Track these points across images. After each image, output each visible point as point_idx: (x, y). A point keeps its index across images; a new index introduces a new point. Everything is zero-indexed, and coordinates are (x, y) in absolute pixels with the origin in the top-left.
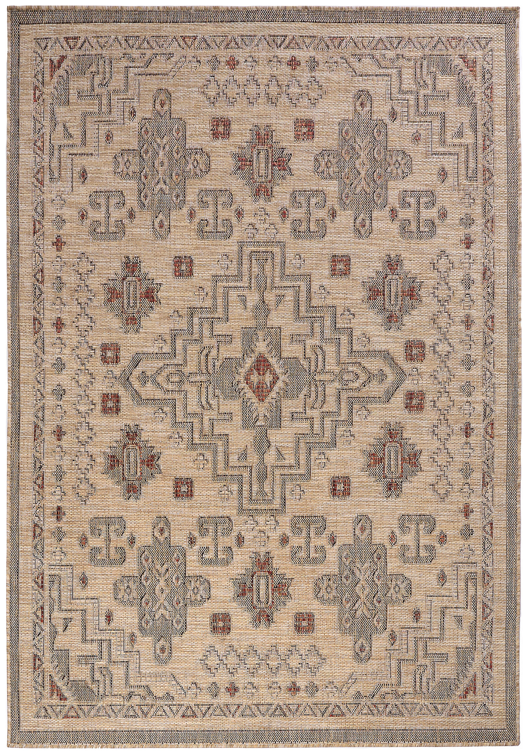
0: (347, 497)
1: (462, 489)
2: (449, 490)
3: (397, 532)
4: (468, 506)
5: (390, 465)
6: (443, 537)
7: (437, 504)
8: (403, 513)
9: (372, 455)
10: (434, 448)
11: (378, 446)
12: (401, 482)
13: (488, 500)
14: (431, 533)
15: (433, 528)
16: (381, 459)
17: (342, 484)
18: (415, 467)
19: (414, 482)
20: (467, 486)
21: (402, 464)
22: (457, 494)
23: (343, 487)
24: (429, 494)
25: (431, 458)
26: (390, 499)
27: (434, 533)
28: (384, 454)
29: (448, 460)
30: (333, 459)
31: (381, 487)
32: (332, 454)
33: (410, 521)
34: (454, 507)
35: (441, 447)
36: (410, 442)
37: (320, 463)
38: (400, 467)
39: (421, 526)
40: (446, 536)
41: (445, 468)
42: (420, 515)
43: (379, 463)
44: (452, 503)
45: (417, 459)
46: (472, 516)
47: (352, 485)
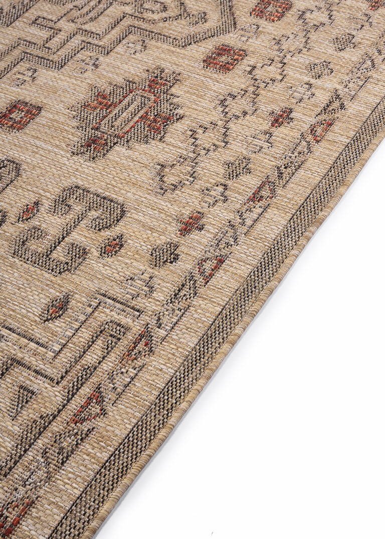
0: (14, 131)
1: (207, 190)
2: (186, 182)
3: (46, 204)
4: (199, 219)
5: (117, 117)
6: (117, 244)
7: (149, 194)
8: (80, 183)
9: (101, 95)
10: (206, 120)
11: (121, 89)
12: (114, 144)
13: (243, 224)
14: (100, 230)
15: (110, 226)
16: (111, 105)
17: (23, 113)
18: (155, 132)
19: (137, 150)
20: (221, 189)
21: (138, 121)
22: (195, 192)
23: (21, 118)
24: (147, 176)
25: (191, 130)
26: (75, 158)
27: (107, 233)
28: (121, 102)
29: (217, 143)
30: (40, 80)
31: (77, 137)
32: (46, 75)
33: (80, 199)
34: (174, 210)
35: (220, 123)
36: (175, 100)
37: (19, 79)
38: (131, 124)
39: (93, 214)
40: (122, 246)
41: (203, 152)
42: (104, 198)
43: (101, 109)
44: (173, 202)
45: (167, 125)
46: (195, 235)
47: (37, 119)
